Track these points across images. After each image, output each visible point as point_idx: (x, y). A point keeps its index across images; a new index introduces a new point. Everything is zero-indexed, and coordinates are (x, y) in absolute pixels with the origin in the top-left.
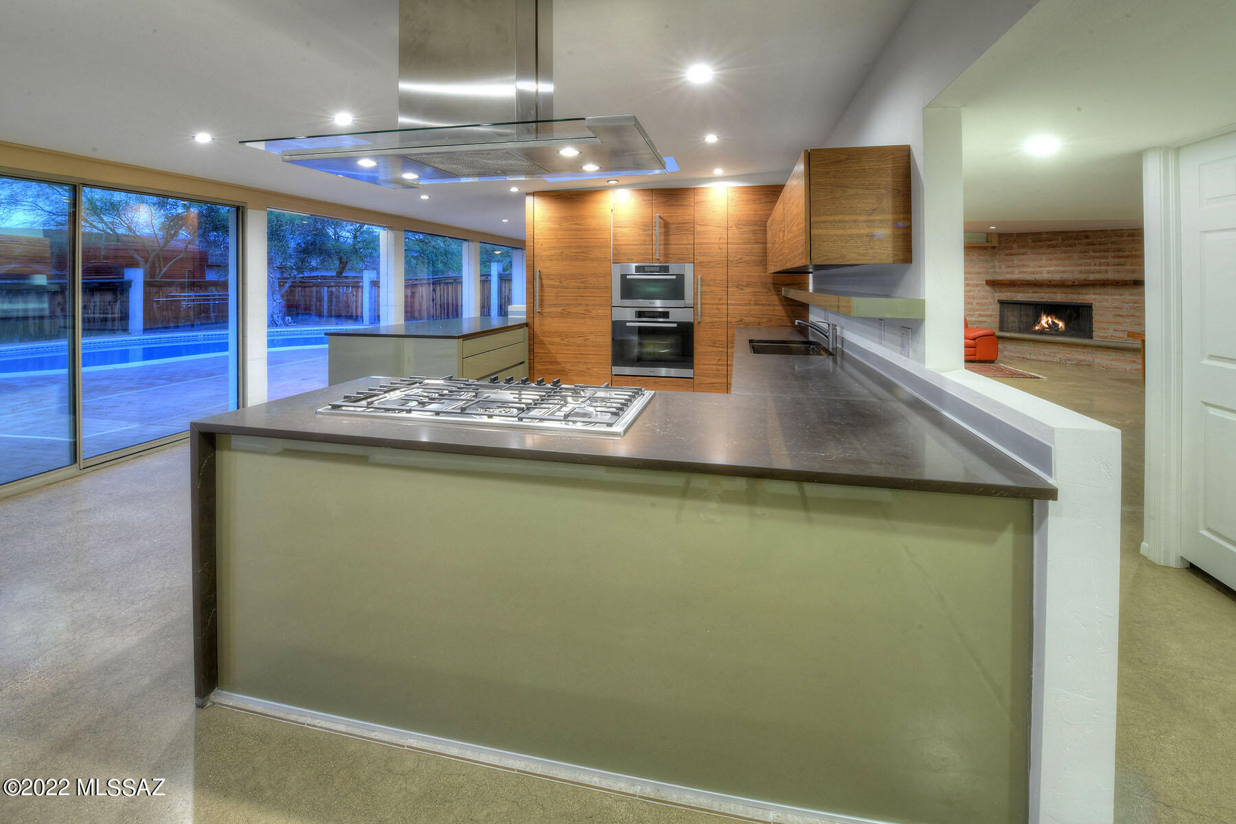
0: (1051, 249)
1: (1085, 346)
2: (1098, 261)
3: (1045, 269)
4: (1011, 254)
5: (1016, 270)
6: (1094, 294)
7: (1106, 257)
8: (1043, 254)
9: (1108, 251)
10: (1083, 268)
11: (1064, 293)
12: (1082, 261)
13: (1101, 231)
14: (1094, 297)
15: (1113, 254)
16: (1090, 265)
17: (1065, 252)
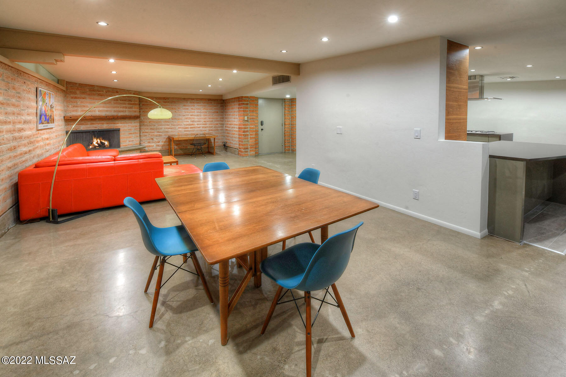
0: (100, 97)
2: (122, 105)
3: (97, 109)
6: (121, 123)
7: (125, 104)
8: (96, 99)
10: (116, 109)
11: (107, 124)
12: (115, 105)
14: (120, 125)
15: (127, 102)
16: (119, 108)
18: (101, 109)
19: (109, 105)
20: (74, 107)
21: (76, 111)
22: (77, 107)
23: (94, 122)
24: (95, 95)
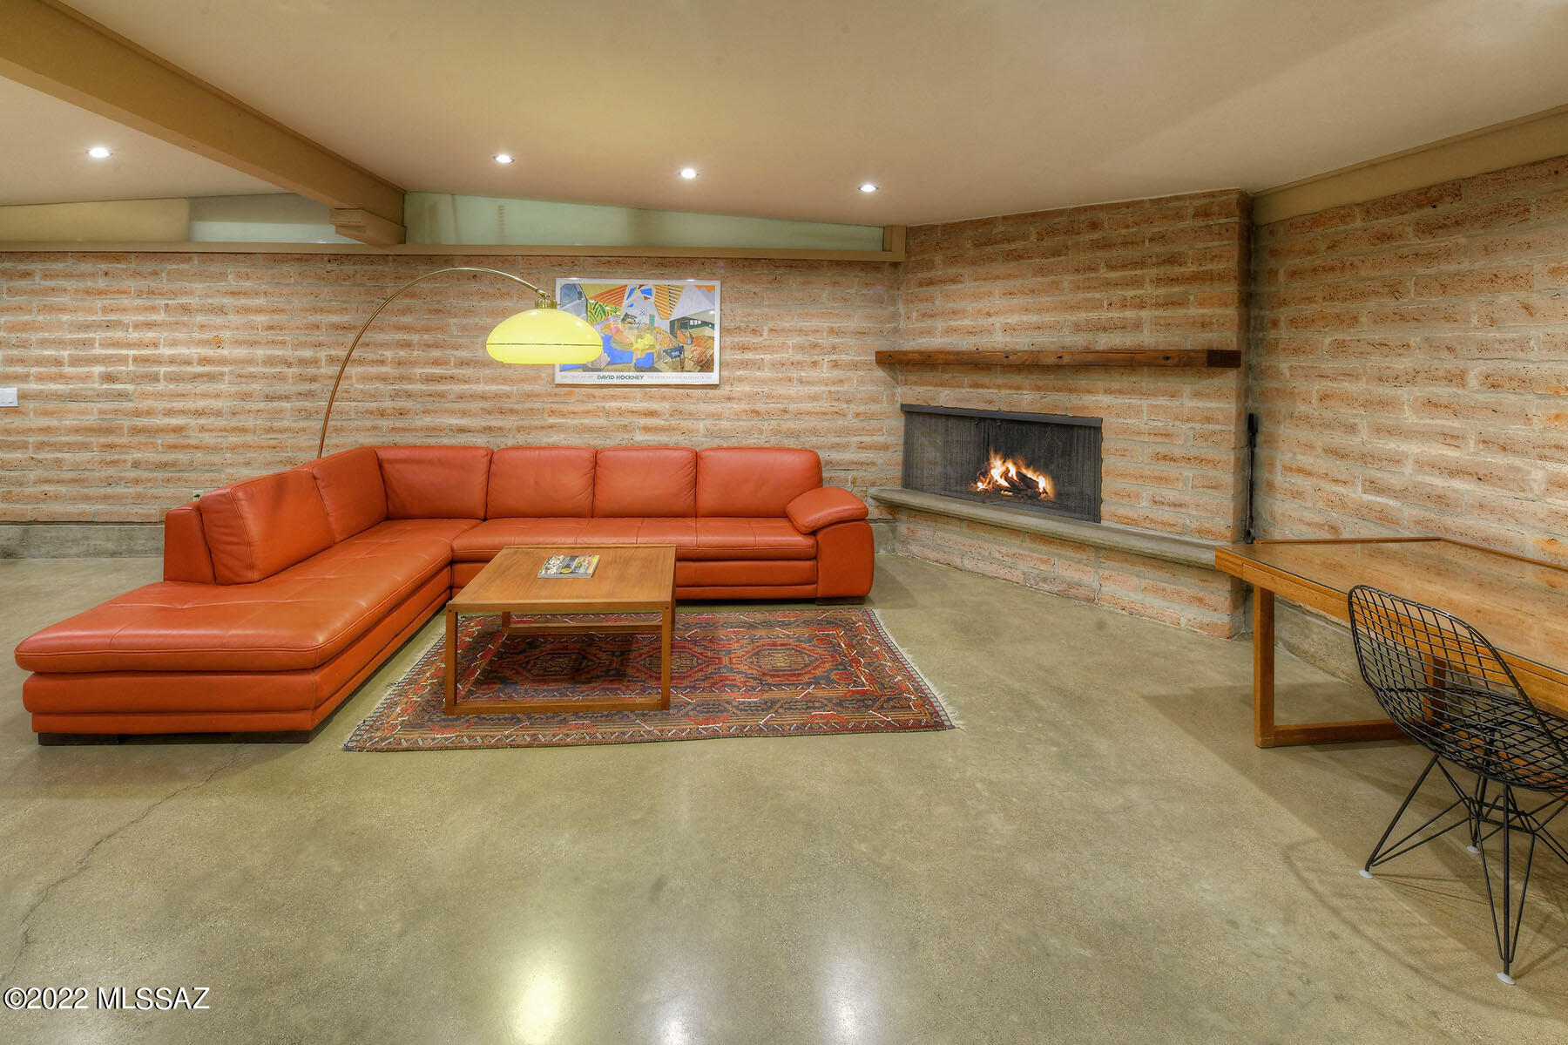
0: (1012, 264)
1: (1080, 545)
2: (1118, 294)
3: (998, 321)
4: (931, 283)
5: (940, 325)
6: (1108, 391)
7: (1136, 283)
8: (998, 278)
9: (1141, 264)
10: (1082, 316)
11: (1038, 388)
12: (1081, 295)
13: (1127, 205)
14: (1106, 400)
15: (1153, 272)
16: (1097, 306)
17: (1041, 271)
18: (1013, 319)
19: (1050, 299)
20: (924, 315)
21: (929, 332)
22: (932, 316)
23: (986, 380)
24: (995, 260)
